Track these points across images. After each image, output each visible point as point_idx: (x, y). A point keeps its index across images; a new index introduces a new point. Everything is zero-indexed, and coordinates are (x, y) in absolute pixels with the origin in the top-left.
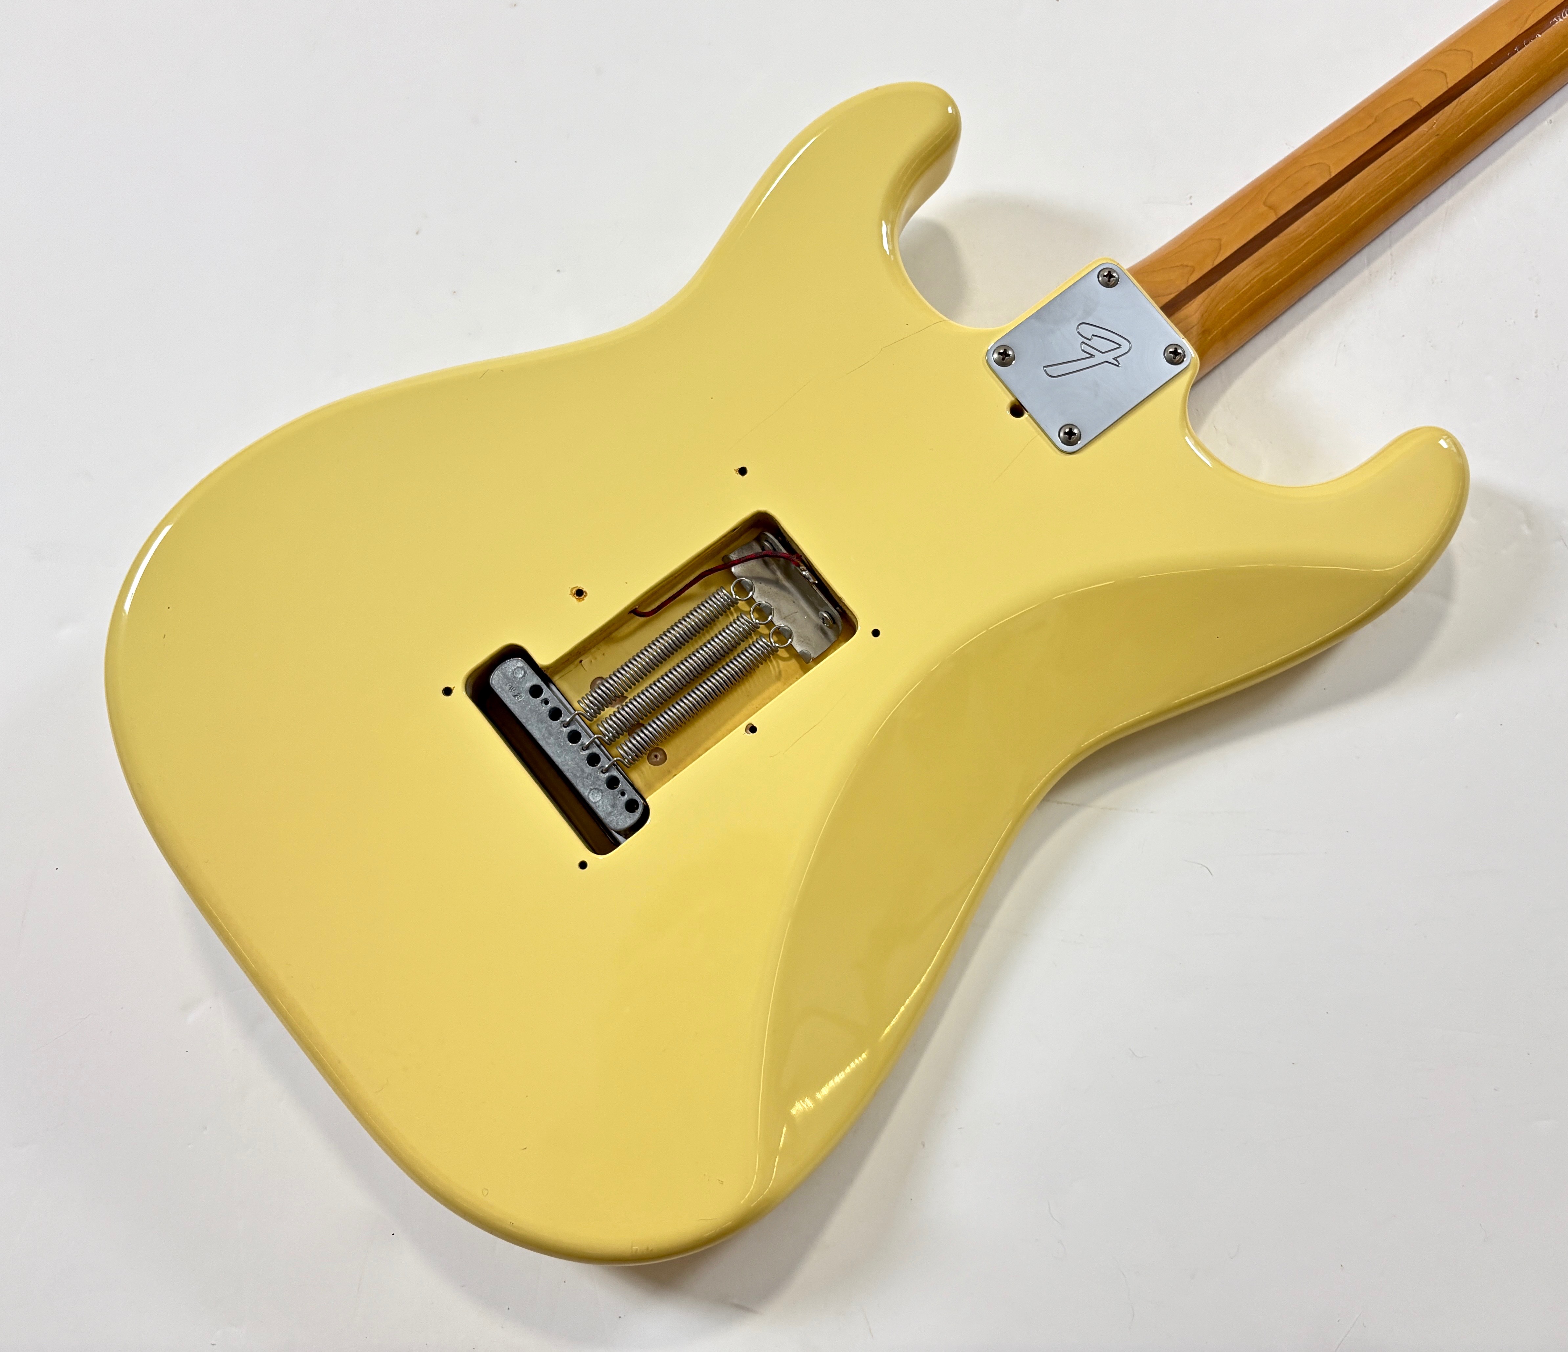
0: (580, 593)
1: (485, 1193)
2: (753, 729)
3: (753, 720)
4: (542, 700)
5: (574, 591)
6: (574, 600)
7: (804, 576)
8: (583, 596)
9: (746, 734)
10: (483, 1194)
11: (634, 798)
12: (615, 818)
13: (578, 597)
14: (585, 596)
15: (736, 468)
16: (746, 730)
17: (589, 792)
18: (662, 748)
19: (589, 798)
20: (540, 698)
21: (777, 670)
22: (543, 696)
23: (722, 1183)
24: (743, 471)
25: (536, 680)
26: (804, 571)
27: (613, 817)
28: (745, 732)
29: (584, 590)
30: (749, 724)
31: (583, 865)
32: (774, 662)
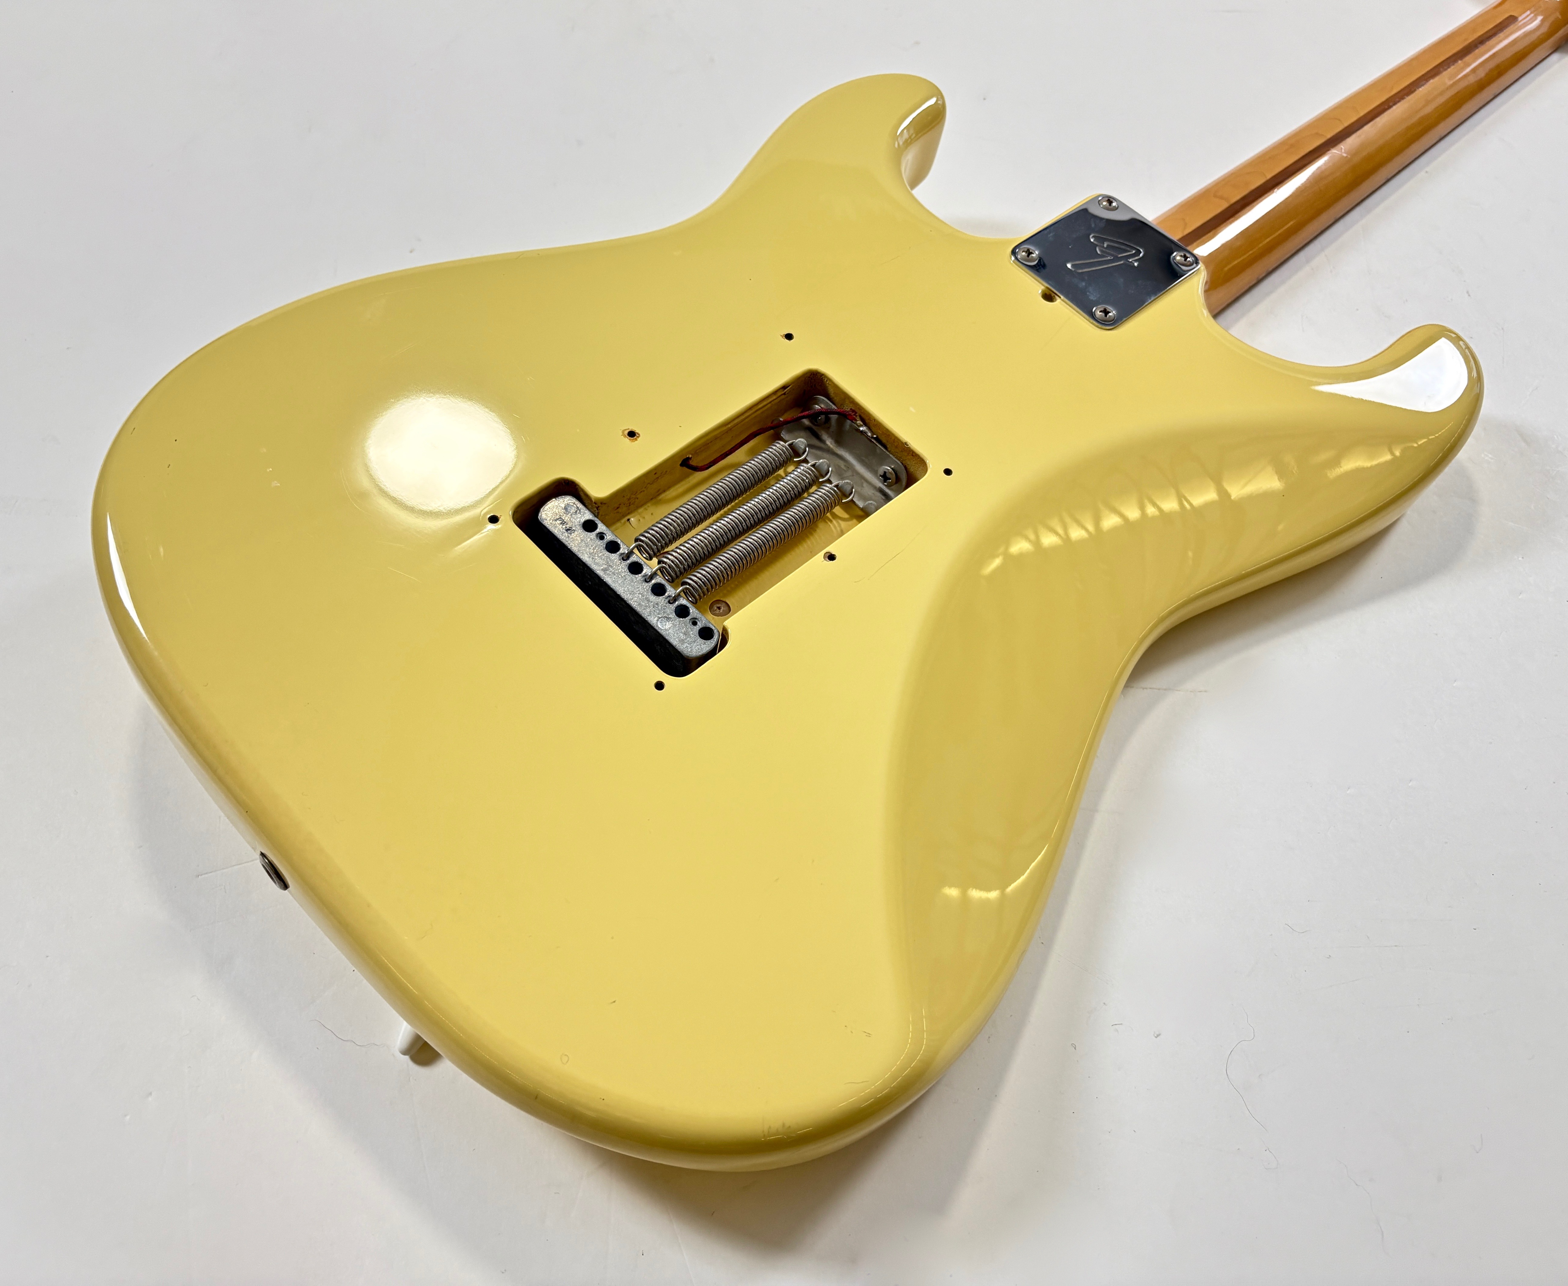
0: (632, 434)
1: (565, 1059)
2: (831, 557)
3: (831, 549)
4: (597, 534)
5: (626, 432)
6: (627, 440)
7: (862, 432)
8: (636, 437)
9: (825, 561)
10: (563, 1063)
11: (708, 626)
12: (688, 645)
13: (630, 438)
14: (638, 437)
15: (782, 334)
16: (824, 558)
17: (657, 620)
18: (724, 600)
19: (657, 626)
20: (595, 532)
21: (838, 529)
22: (598, 531)
23: (869, 1035)
24: (789, 337)
25: (588, 516)
26: (861, 426)
27: (687, 644)
28: (823, 560)
29: (637, 431)
30: (827, 553)
31: (660, 686)
32: (834, 522)
